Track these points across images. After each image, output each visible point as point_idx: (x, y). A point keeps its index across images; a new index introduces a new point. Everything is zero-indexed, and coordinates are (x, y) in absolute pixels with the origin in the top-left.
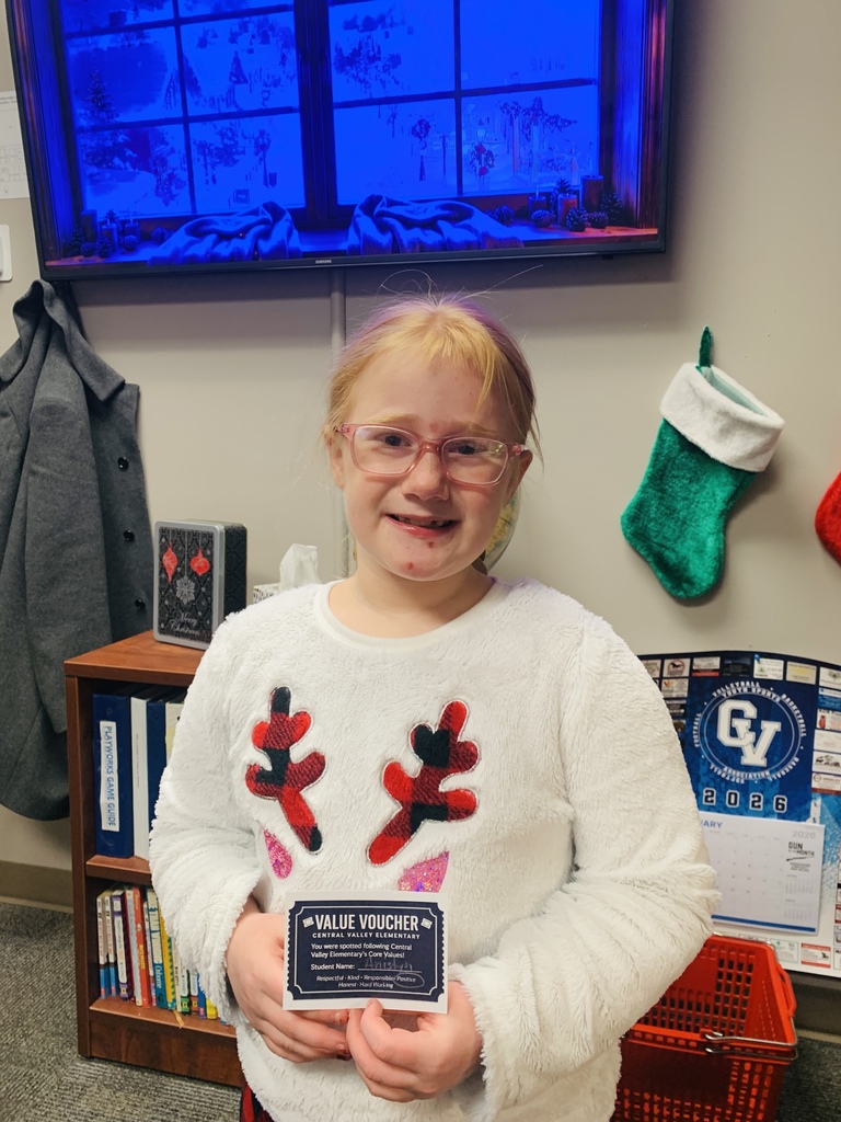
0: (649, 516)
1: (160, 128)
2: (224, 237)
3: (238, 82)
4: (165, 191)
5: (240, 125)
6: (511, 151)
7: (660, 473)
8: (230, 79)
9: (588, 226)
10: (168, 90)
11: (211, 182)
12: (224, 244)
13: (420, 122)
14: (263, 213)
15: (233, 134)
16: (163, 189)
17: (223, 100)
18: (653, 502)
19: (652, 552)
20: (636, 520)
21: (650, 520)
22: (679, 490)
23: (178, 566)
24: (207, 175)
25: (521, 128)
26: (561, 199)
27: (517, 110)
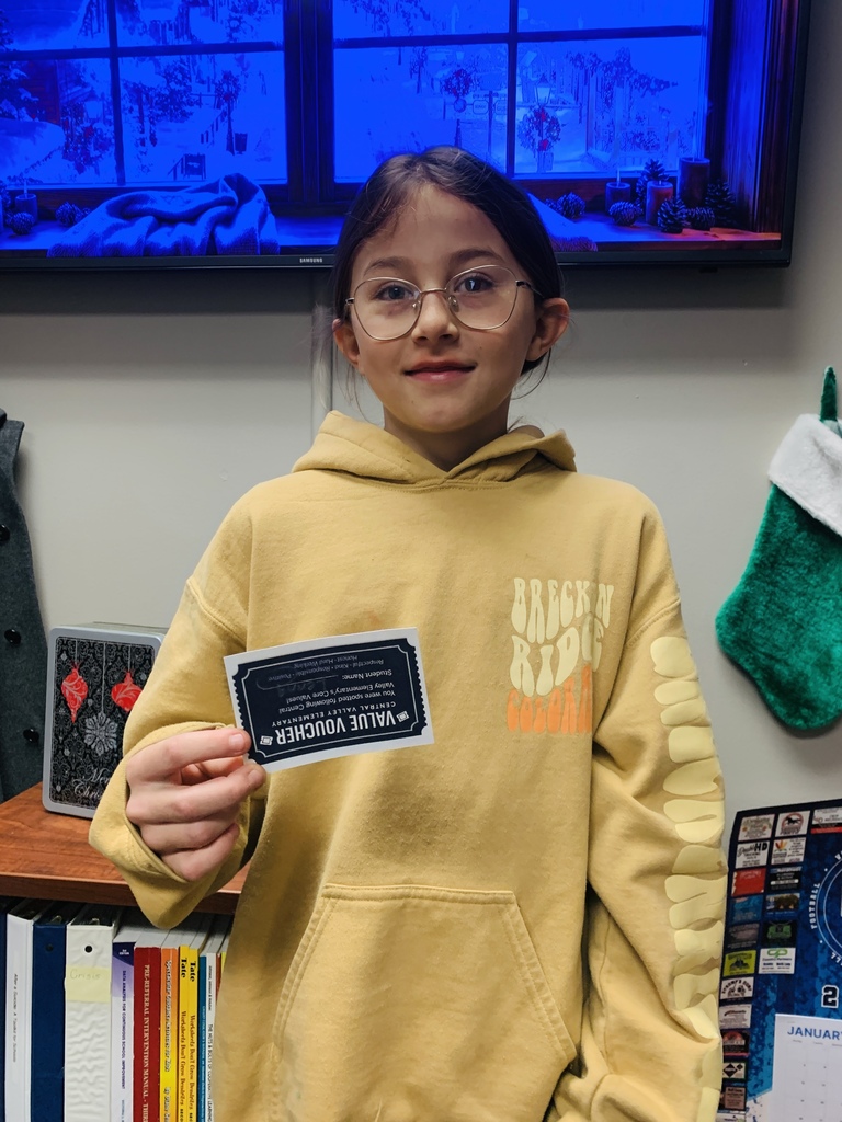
0: (754, 618)
1: (74, 62)
2: (164, 220)
4: (79, 151)
5: (194, 63)
6: (584, 119)
7: (771, 559)
9: (686, 227)
10: (89, 9)
11: (148, 142)
12: (166, 229)
13: (458, 74)
14: (225, 189)
15: (184, 76)
16: (76, 149)
17: (170, 28)
18: (761, 599)
19: (759, 667)
20: (739, 623)
21: (756, 623)
22: (794, 582)
23: (88, 697)
24: (143, 132)
25: (599, 88)
26: (652, 188)
27: (595, 65)
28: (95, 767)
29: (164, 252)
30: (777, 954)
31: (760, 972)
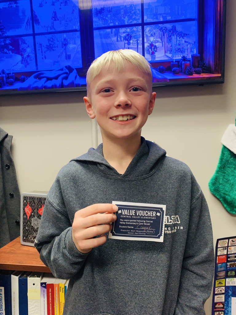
0: (219, 183)
1: (23, 38)
2: (49, 79)
3: (55, 20)
5: (56, 36)
6: (164, 45)
7: (223, 166)
8: (52, 19)
9: (194, 74)
10: (27, 23)
11: (44, 58)
12: (49, 82)
13: (128, 35)
14: (65, 70)
15: (53, 40)
16: (24, 61)
17: (49, 27)
18: (221, 177)
19: (221, 197)
20: (215, 185)
21: (220, 184)
22: (230, 172)
23: (32, 212)
24: (42, 55)
25: (167, 37)
26: (184, 63)
27: (166, 30)
28: (35, 232)
29: (49, 88)
30: (231, 280)
31: (226, 285)
